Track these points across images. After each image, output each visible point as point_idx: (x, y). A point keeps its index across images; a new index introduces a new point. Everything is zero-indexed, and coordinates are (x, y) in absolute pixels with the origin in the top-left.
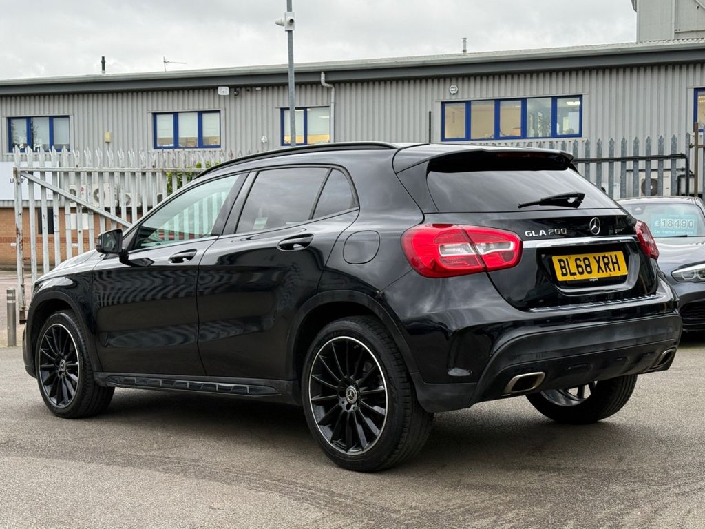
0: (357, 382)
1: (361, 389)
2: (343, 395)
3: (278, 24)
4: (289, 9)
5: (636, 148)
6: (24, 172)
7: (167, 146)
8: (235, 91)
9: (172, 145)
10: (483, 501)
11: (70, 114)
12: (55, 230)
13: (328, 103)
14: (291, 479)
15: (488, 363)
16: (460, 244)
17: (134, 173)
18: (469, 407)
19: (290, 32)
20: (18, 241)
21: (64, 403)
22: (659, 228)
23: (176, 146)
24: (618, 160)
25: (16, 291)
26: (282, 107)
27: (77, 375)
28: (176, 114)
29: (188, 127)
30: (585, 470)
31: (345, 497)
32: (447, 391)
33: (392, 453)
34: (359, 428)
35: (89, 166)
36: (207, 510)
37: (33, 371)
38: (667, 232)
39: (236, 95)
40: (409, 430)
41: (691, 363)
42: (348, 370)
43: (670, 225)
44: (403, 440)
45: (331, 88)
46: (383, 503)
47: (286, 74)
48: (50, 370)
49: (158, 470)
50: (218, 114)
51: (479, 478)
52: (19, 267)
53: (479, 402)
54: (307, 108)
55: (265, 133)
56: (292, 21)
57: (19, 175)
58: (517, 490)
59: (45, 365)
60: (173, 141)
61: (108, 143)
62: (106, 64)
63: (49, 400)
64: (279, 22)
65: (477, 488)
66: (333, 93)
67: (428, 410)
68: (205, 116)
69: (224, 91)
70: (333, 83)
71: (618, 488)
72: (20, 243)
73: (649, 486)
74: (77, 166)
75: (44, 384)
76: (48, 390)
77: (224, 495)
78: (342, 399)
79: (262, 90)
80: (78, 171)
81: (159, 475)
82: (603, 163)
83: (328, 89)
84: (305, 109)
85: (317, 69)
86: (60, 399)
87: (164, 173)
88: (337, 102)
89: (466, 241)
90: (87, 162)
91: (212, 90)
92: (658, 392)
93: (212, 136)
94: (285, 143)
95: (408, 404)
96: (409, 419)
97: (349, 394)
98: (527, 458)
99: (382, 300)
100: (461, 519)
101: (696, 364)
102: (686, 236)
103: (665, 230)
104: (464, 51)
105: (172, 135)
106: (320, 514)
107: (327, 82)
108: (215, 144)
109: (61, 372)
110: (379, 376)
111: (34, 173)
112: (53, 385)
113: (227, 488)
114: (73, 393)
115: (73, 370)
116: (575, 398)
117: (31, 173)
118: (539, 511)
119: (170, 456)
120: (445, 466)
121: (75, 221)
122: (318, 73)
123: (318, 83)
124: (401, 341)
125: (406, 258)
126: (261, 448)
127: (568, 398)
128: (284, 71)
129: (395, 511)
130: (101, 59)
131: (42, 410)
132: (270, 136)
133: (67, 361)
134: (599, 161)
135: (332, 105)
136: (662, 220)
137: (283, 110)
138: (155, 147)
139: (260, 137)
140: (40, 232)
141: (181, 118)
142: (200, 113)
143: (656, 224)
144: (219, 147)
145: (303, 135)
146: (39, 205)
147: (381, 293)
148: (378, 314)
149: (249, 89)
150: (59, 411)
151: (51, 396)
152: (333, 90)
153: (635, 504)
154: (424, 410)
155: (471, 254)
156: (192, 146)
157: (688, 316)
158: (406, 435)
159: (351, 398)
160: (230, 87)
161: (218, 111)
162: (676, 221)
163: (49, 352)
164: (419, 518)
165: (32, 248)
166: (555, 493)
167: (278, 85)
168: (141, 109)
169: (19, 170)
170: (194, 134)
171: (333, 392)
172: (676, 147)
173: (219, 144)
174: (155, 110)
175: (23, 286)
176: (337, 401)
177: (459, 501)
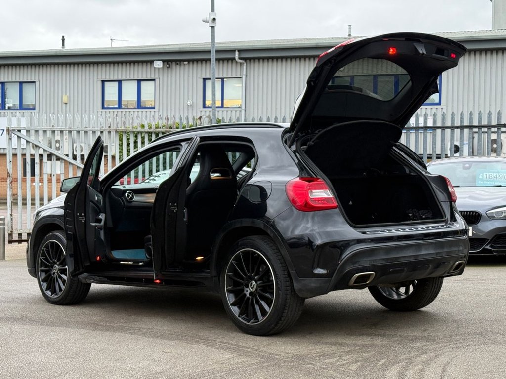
0: (256, 278)
1: (259, 283)
2: (247, 286)
3: (204, 21)
4: (213, 10)
5: (471, 119)
6: (15, 130)
7: (113, 106)
8: (167, 64)
9: (117, 106)
10: (333, 351)
11: (36, 80)
12: (36, 174)
13: (240, 75)
14: (213, 339)
15: (338, 266)
16: (323, 191)
17: (95, 132)
18: (326, 293)
19: (213, 27)
20: (9, 181)
21: (56, 294)
22: (482, 180)
23: (120, 107)
24: (457, 127)
25: (6, 219)
26: (204, 77)
27: (66, 275)
28: (120, 82)
29: (130, 93)
30: (400, 336)
31: (247, 348)
32: (312, 283)
33: (277, 323)
34: (257, 308)
35: (61, 127)
36: (161, 353)
37: (34, 273)
38: (489, 183)
39: (167, 68)
40: (289, 308)
41: (494, 276)
42: (250, 271)
43: (490, 177)
44: (284, 315)
45: (243, 63)
46: (270, 351)
47: (209, 52)
48: (46, 272)
49: (126, 333)
50: (153, 82)
51: (332, 339)
52: (9, 201)
53: (333, 290)
54: (224, 78)
55: (190, 97)
56: (214, 19)
57: (10, 133)
58: (356, 345)
59: (43, 268)
60: (117, 102)
61: (66, 103)
62: (65, 41)
63: (46, 292)
64: (205, 19)
65: (330, 344)
66: (245, 67)
67: (301, 295)
68: (143, 83)
69: (158, 64)
70: (245, 59)
71: (418, 345)
72: (10, 183)
73: (438, 343)
74: (53, 126)
75: (42, 282)
76: (45, 285)
77: (171, 346)
78: (246, 289)
79: (189, 63)
80: (53, 130)
81: (128, 336)
82: (446, 130)
83: (241, 64)
84: (222, 79)
85: (233, 48)
86: (54, 292)
87: (116, 132)
88: (248, 74)
89: (326, 189)
90: (60, 123)
91: (149, 64)
92: (464, 294)
93: (148, 99)
94: (206, 105)
95: (288, 292)
96: (288, 301)
97: (251, 286)
98: (365, 329)
99: (273, 226)
100: (318, 359)
101: (498, 277)
102: (500, 186)
103: (488, 181)
104: (350, 35)
105: (116, 99)
106: (232, 356)
107: (240, 58)
108: (150, 106)
109: (54, 274)
110: (270, 274)
111: (22, 131)
112: (49, 282)
113: (172, 343)
114: (63, 287)
115: (64, 272)
116: (403, 294)
117: (19, 131)
118: (366, 355)
119: (133, 326)
120: (312, 333)
121: (50, 167)
122: (233, 51)
123: (233, 59)
124: (284, 251)
125: (288, 199)
126: (192, 323)
127: (399, 294)
128: (206, 49)
129: (277, 355)
130: (61, 37)
131: (40, 299)
132: (195, 100)
133: (58, 265)
134: (443, 128)
135: (244, 77)
136: (485, 174)
137: (204, 80)
138: (103, 107)
139: (186, 101)
140: (25, 174)
141: (124, 84)
142: (139, 81)
143: (480, 177)
144: (154, 108)
145: (220, 99)
146: (24, 152)
147: (273, 221)
148: (270, 234)
149: (178, 62)
150: (52, 300)
151: (47, 290)
152: (245, 64)
153: (425, 352)
154: (298, 296)
155: (329, 197)
156: (132, 107)
157: (498, 244)
158: (286, 311)
159: (252, 288)
160: (164, 61)
161: (154, 80)
162: (495, 174)
163: (47, 259)
164: (292, 358)
165: (19, 187)
166: (378, 346)
167: (202, 61)
168: (92, 77)
169: (11, 129)
170: (135, 98)
171: (241, 284)
172: (501, 119)
173: (153, 106)
174: (104, 79)
175: (11, 215)
176: (243, 290)
177: (318, 350)
